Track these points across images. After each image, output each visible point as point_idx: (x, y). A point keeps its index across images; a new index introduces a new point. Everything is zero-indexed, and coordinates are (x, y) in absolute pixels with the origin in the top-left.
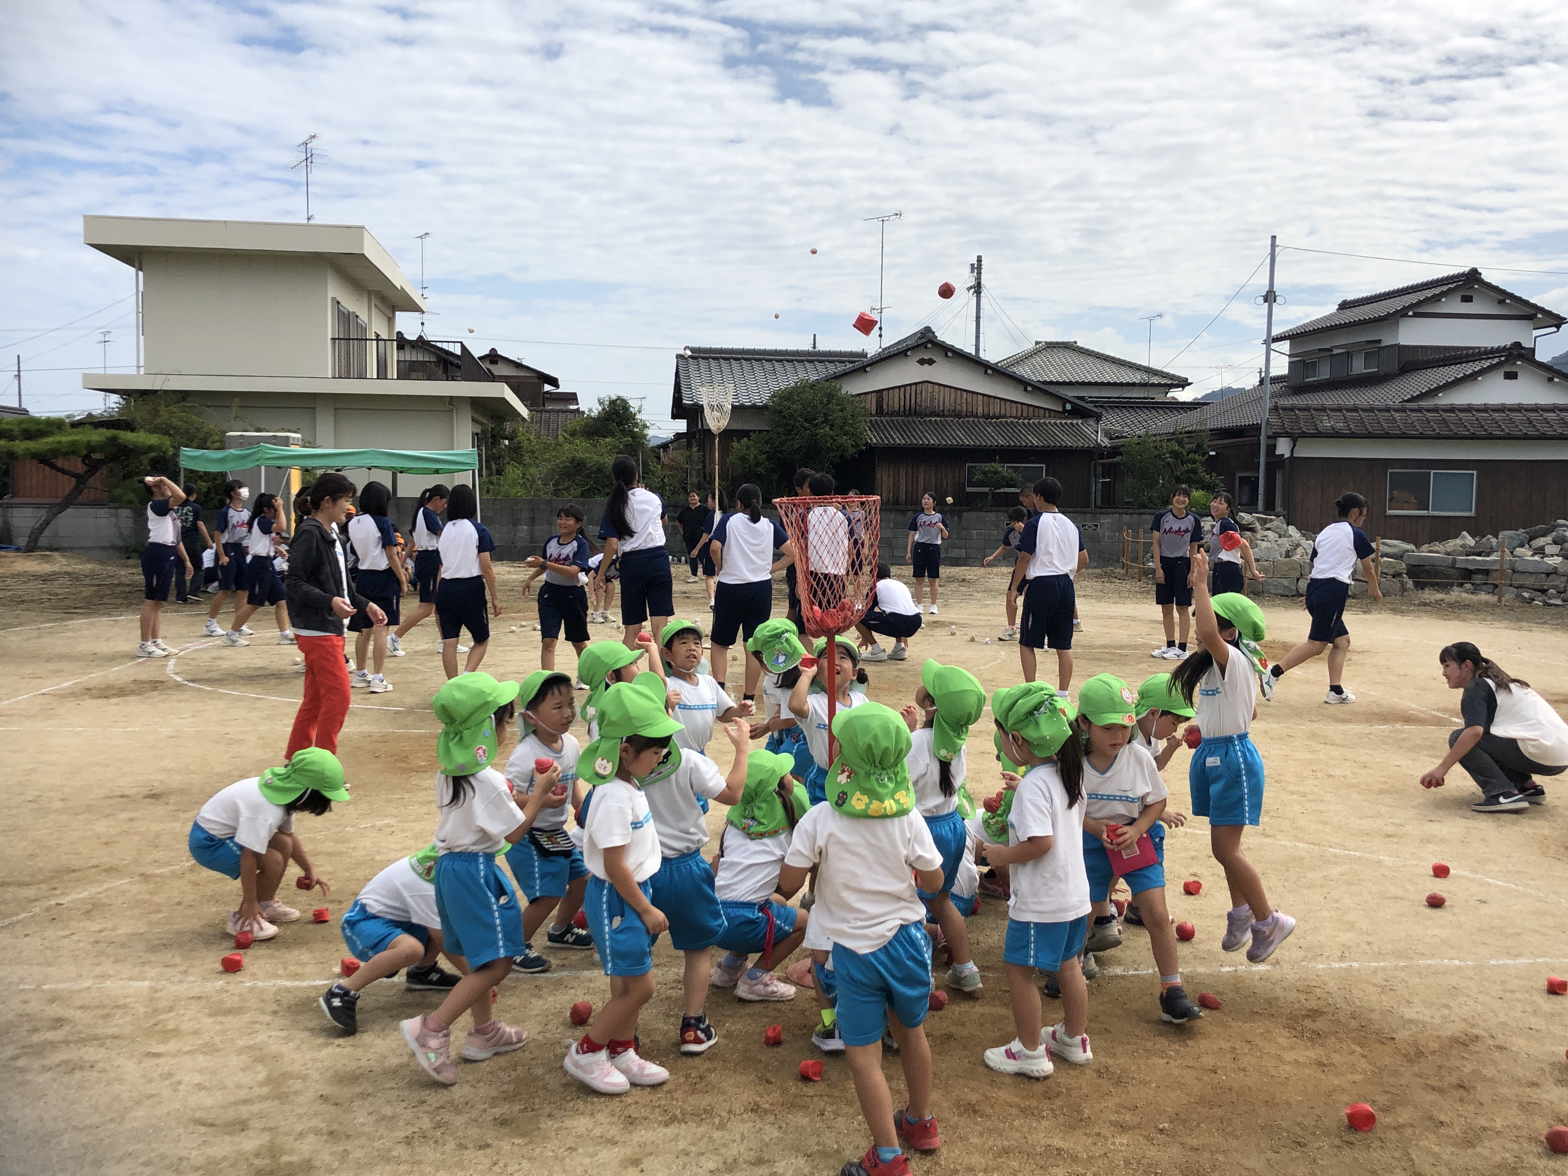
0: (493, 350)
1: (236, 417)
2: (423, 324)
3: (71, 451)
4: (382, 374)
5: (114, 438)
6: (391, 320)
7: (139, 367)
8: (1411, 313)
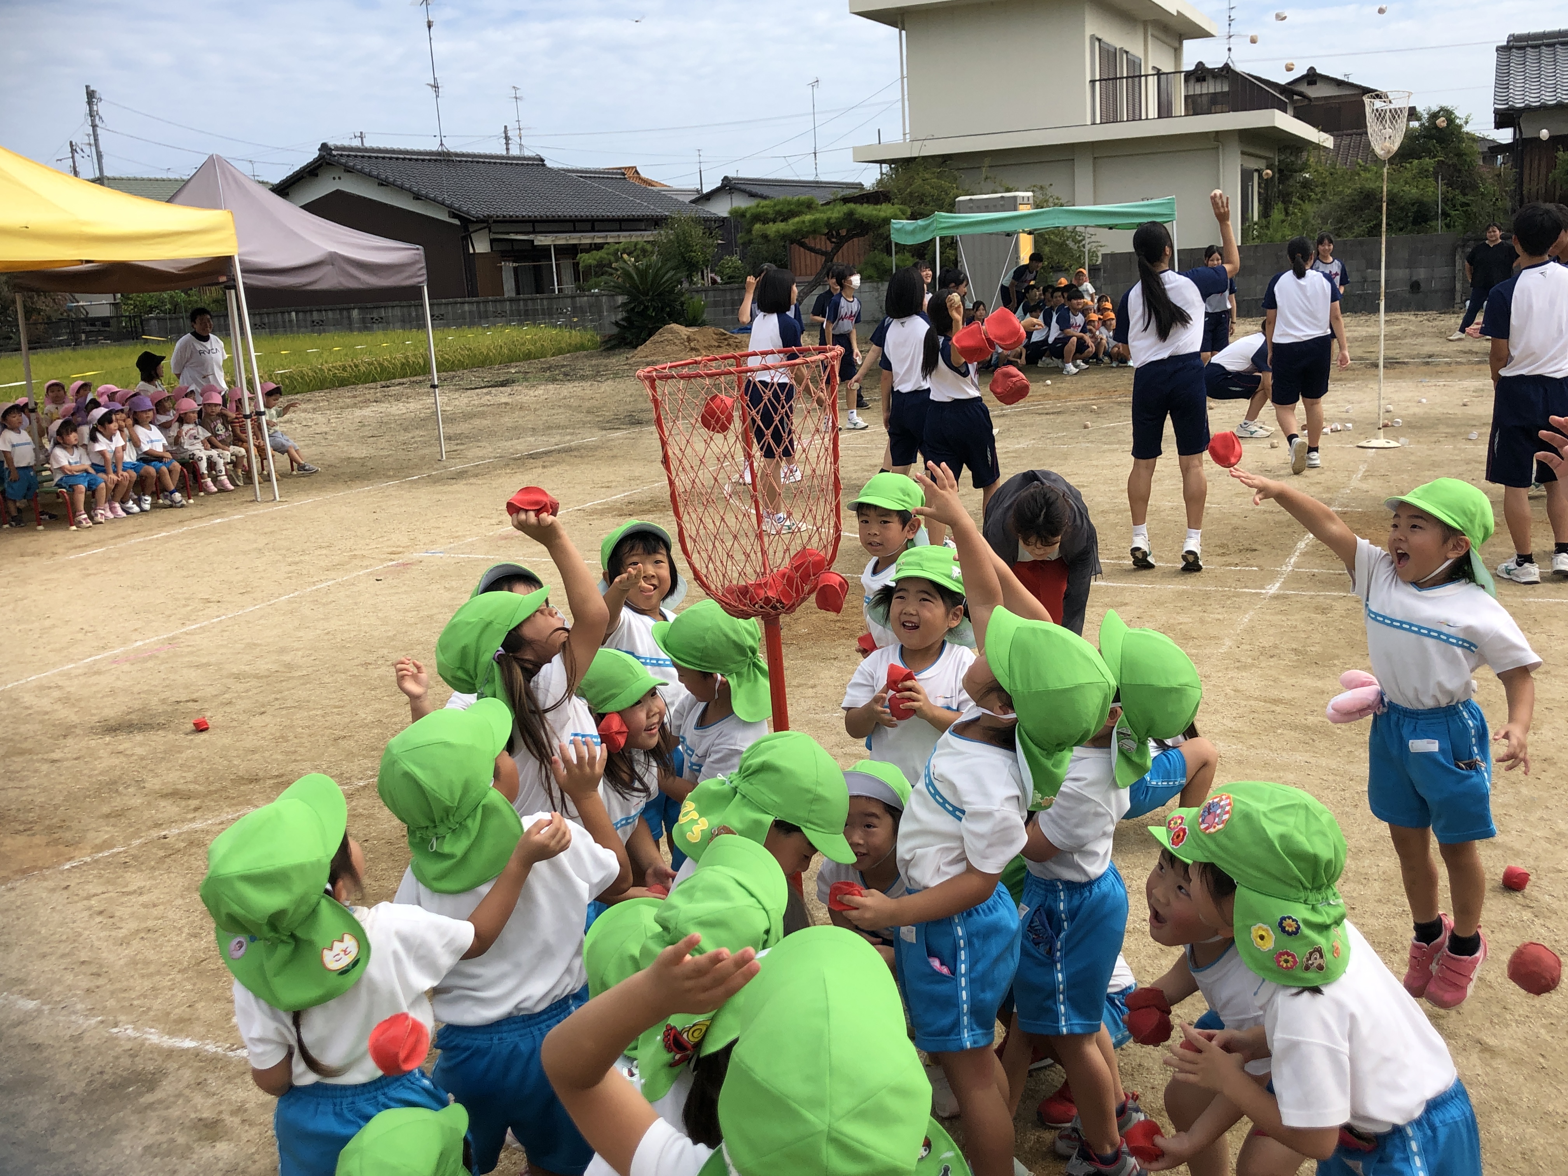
0: (1312, 69)
1: (986, 178)
2: (1229, 49)
3: (814, 230)
4: (1165, 111)
5: (851, 214)
6: (1177, 52)
7: (905, 134)
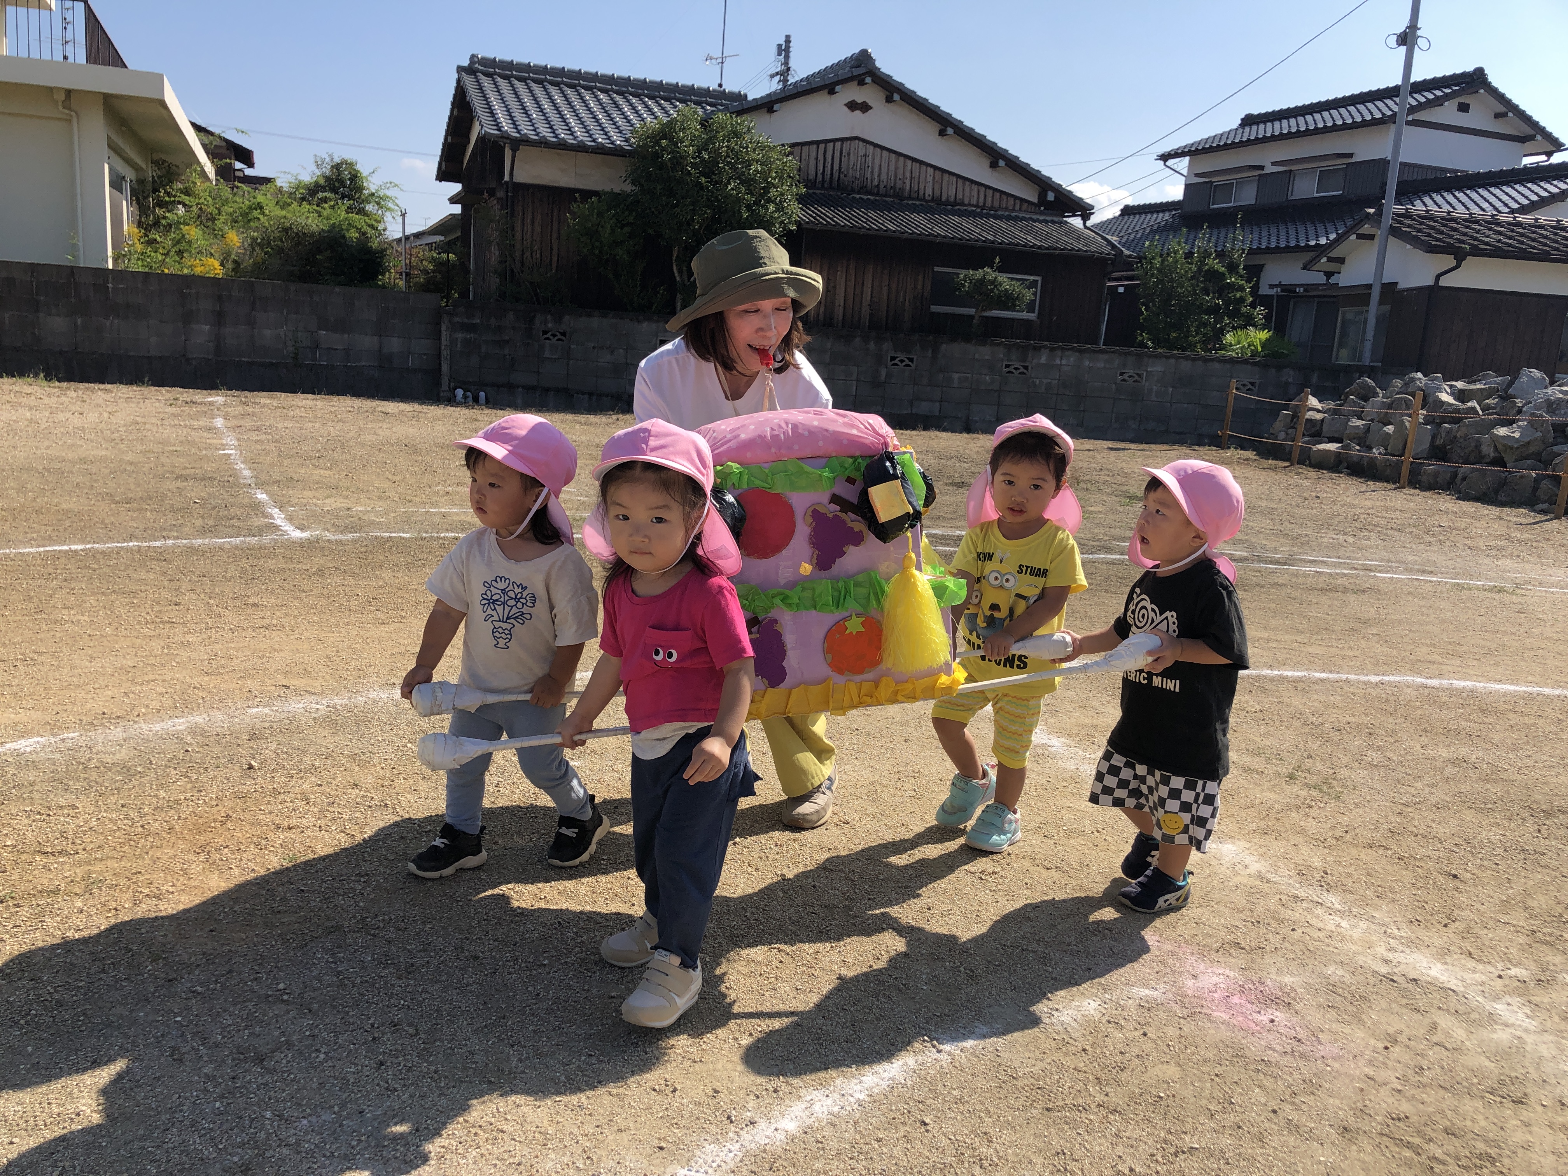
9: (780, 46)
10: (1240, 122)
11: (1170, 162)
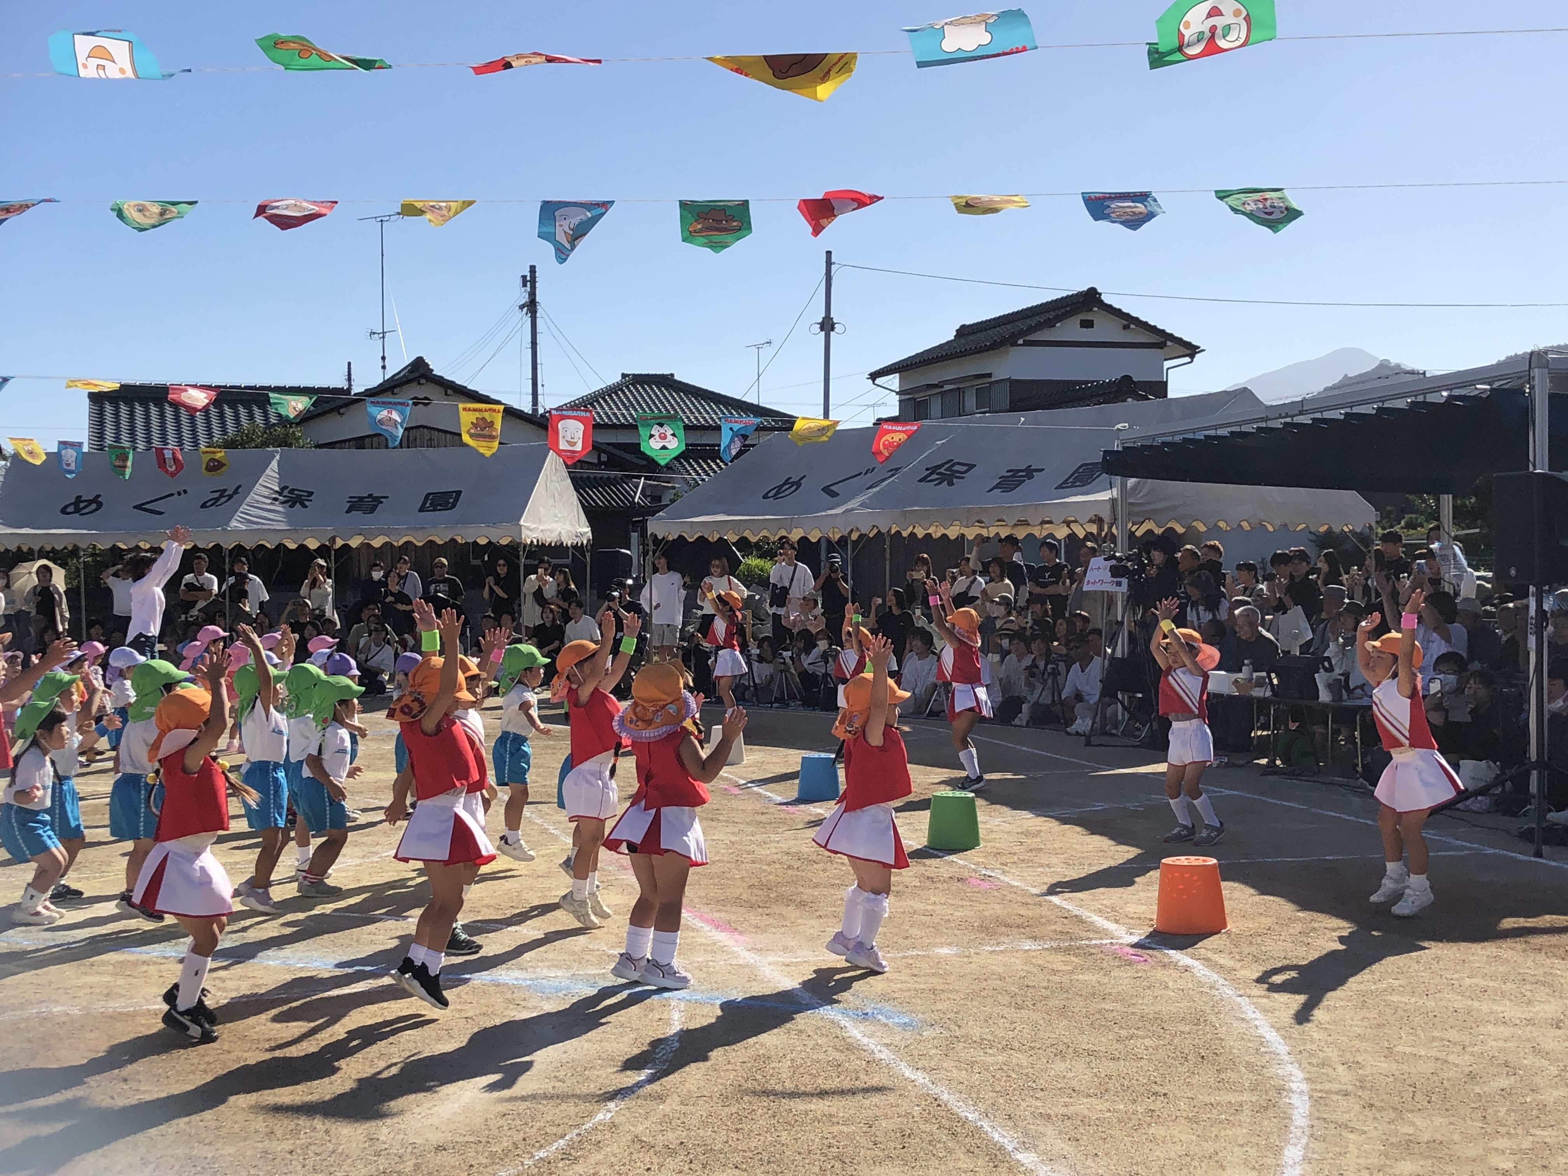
8: (1021, 342)
9: (524, 277)
10: (955, 333)
11: (879, 381)
